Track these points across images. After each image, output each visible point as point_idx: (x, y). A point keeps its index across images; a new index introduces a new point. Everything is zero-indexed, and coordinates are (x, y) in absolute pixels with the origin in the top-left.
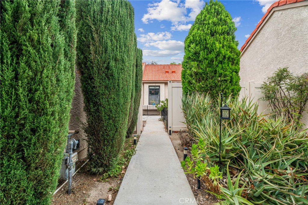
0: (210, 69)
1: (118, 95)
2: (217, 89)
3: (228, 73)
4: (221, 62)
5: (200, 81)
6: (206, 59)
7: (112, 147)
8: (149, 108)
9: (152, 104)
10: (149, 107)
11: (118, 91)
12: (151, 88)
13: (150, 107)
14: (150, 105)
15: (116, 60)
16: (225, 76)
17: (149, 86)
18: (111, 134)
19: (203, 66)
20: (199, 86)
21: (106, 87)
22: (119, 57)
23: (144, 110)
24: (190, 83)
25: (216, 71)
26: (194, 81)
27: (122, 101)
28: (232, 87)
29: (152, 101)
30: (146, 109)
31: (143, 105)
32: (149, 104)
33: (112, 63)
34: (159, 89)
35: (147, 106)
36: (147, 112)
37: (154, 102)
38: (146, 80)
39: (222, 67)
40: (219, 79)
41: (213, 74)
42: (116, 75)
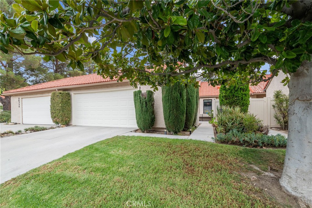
0: (231, 94)
1: (192, 107)
2: (235, 103)
3: (240, 95)
4: (236, 91)
5: (227, 99)
6: (230, 89)
7: (190, 122)
8: (203, 116)
9: (206, 113)
11: (192, 105)
12: (205, 101)
15: (191, 96)
16: (238, 97)
17: (204, 100)
18: (190, 118)
19: (228, 93)
20: (226, 102)
21: (189, 104)
22: (192, 95)
23: (200, 118)
24: (222, 100)
25: (234, 95)
26: (224, 100)
27: (193, 108)
28: (243, 102)
29: (206, 111)
30: (202, 116)
31: (200, 114)
32: (204, 113)
33: (190, 98)
34: (211, 102)
36: (202, 119)
37: (208, 112)
38: (201, 95)
39: (237, 93)
40: (236, 98)
41: (233, 96)
42: (191, 101)
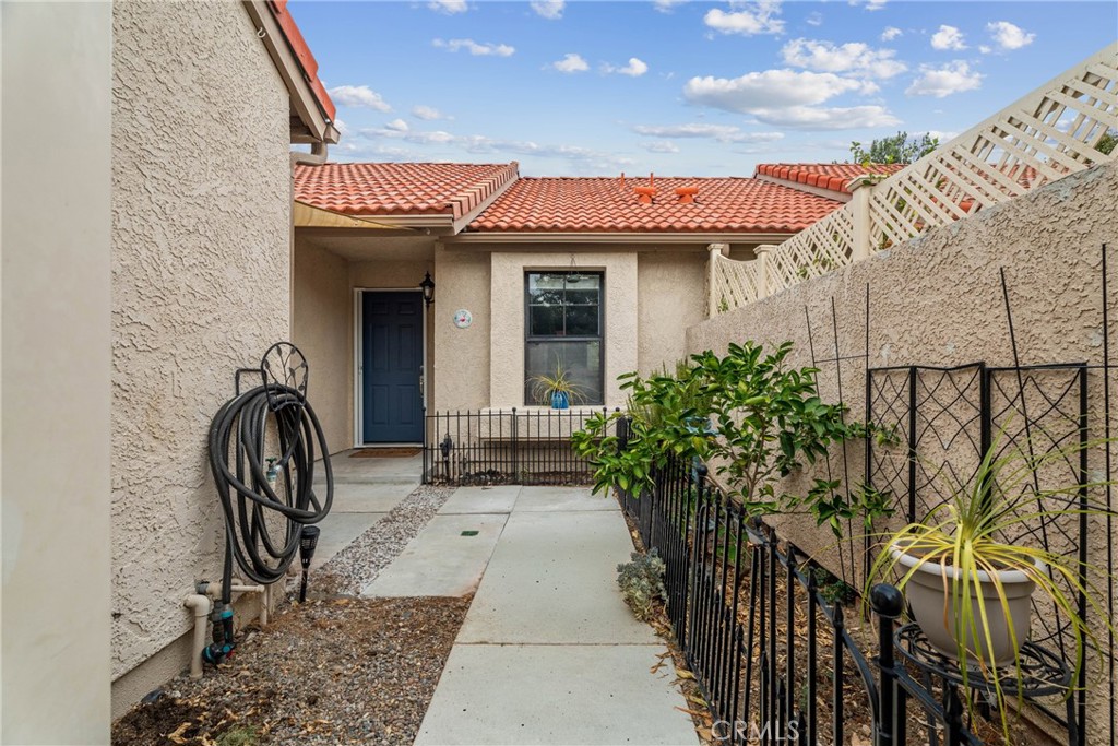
8: (522, 433)
9: (548, 403)
10: (522, 420)
13: (533, 420)
14: (533, 410)
17: (529, 272)
29: (550, 376)
30: (507, 434)
31: (485, 411)
32: (528, 401)
35: (514, 418)
37: (564, 386)
